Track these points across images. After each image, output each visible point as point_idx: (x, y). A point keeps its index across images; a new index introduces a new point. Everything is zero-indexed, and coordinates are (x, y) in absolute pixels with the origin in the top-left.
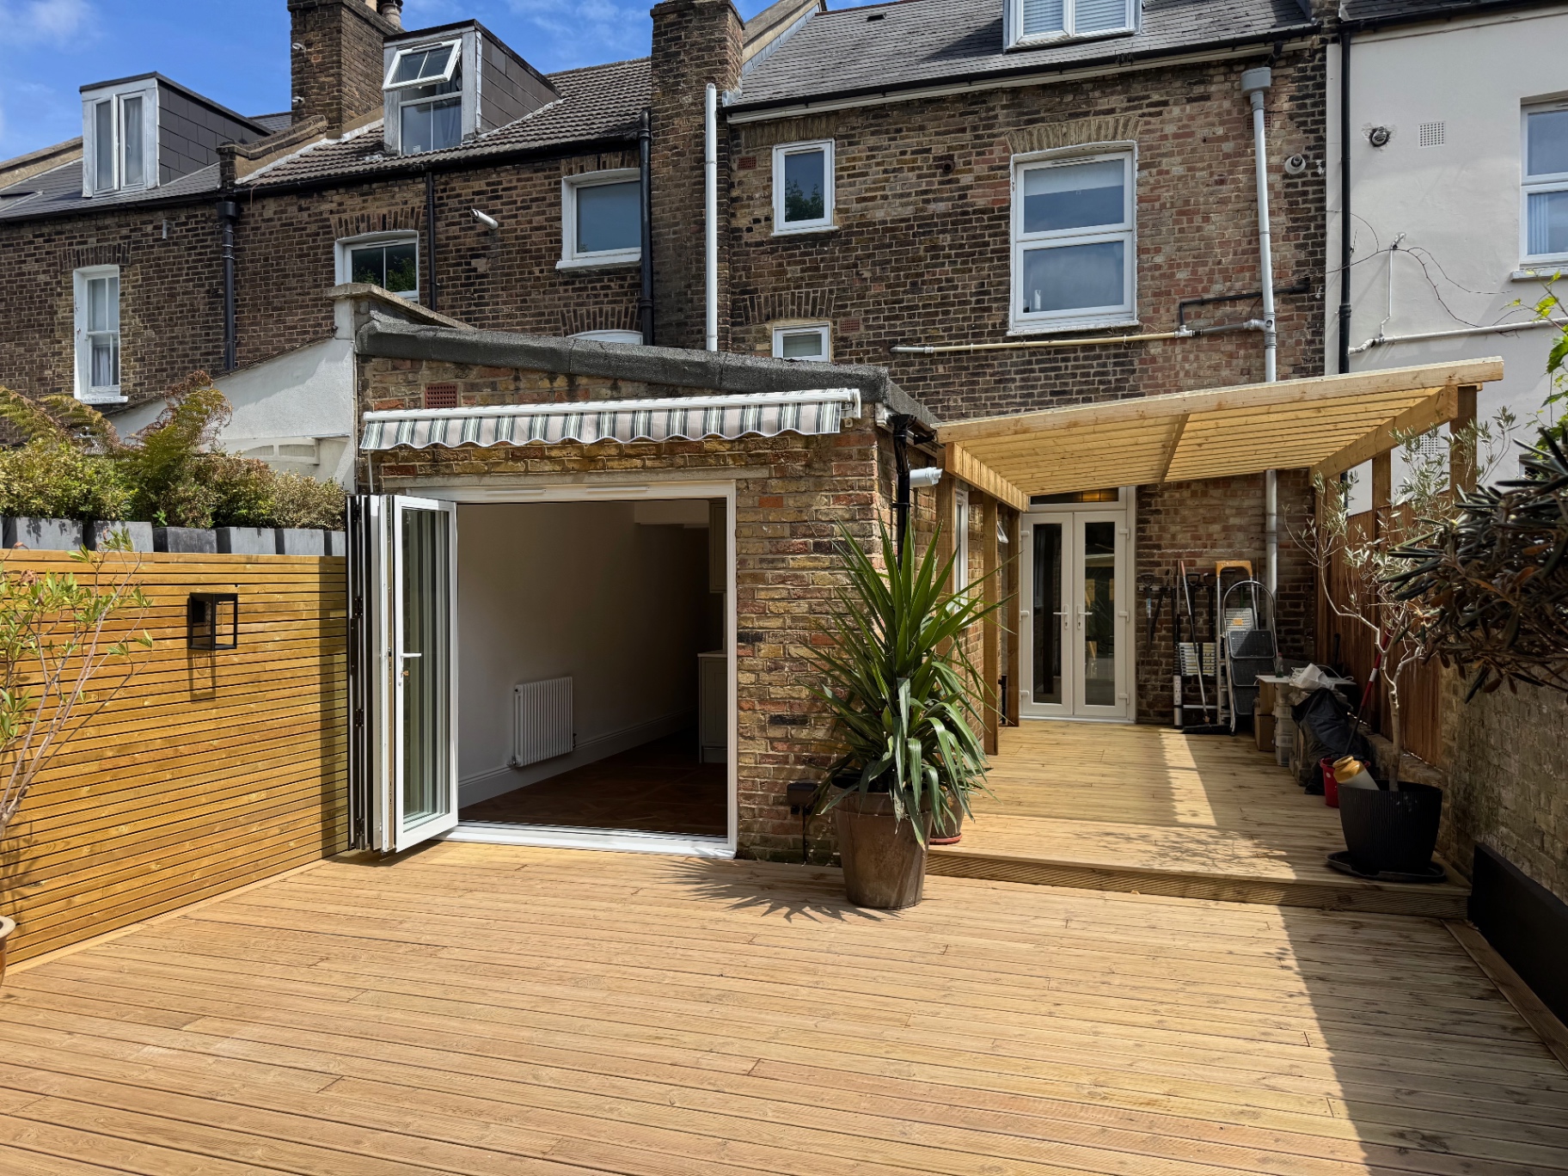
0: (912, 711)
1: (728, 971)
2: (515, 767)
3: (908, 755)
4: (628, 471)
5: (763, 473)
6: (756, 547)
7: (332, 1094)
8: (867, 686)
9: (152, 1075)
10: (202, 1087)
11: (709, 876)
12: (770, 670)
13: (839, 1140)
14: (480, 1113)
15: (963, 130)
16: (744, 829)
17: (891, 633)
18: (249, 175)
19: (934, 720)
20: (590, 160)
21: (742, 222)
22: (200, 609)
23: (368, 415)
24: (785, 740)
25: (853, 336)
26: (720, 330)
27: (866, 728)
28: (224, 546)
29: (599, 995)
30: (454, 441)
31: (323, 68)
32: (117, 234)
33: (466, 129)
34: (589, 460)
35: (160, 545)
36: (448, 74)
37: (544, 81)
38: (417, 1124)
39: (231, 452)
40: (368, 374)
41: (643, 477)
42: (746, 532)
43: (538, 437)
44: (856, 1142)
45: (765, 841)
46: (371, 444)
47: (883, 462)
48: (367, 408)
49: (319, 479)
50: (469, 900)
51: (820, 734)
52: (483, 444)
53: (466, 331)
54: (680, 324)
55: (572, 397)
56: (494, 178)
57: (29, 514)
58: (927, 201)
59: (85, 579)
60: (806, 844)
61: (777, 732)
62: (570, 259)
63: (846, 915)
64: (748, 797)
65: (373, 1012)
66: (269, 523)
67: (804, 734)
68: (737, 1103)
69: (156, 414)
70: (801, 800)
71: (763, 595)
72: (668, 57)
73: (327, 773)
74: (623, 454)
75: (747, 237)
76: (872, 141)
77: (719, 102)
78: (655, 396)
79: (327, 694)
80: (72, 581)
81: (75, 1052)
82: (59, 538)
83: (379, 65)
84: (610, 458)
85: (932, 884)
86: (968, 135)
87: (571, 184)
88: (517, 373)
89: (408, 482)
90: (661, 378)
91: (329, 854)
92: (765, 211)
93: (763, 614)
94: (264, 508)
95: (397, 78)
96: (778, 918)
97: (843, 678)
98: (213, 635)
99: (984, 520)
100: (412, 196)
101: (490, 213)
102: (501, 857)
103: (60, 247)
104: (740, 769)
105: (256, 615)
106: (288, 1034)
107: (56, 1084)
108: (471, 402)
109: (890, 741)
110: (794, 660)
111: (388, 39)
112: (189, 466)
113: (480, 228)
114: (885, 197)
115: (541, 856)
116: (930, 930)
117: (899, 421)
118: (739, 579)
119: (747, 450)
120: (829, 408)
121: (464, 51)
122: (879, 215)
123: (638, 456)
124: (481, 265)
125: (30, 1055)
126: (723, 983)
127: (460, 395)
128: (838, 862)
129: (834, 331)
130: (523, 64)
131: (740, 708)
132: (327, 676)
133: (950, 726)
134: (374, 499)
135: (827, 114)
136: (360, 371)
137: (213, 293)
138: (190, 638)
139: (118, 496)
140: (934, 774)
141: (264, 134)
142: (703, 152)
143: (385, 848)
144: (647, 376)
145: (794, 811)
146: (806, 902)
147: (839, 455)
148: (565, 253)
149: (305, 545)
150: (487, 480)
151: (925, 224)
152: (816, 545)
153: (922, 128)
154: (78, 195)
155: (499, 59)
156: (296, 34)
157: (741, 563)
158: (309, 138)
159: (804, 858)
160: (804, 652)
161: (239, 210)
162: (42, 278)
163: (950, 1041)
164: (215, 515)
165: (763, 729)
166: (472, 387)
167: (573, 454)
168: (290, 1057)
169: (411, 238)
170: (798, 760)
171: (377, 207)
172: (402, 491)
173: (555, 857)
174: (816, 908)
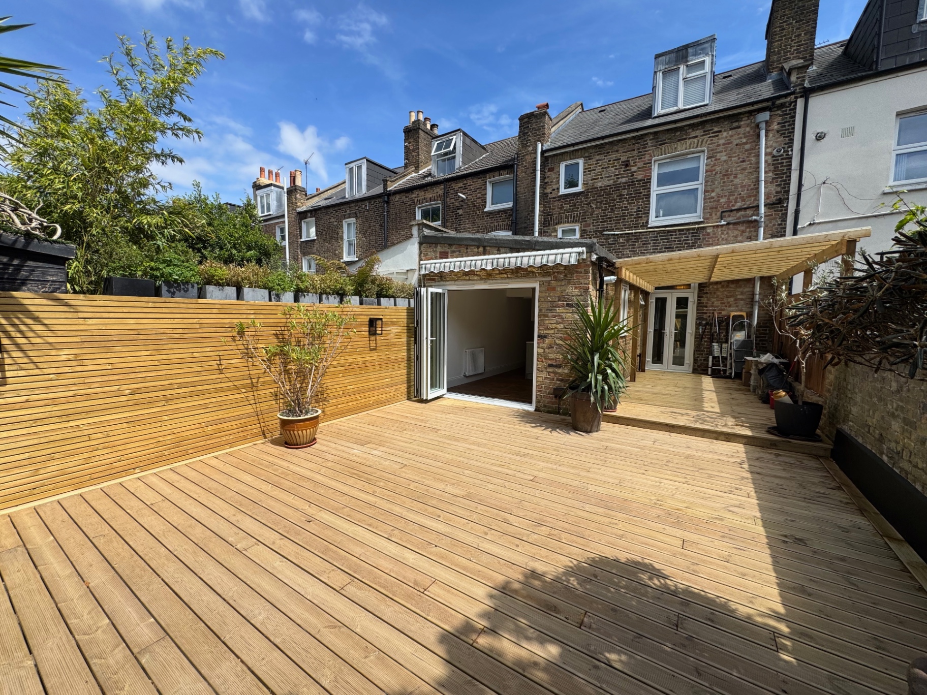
0: (599, 365)
1: (528, 447)
2: (465, 376)
3: (596, 380)
4: (502, 279)
5: (549, 279)
6: (546, 305)
7: (403, 470)
8: (583, 355)
9: (355, 458)
10: (368, 463)
11: (525, 417)
12: (549, 348)
13: (560, 506)
14: (445, 481)
15: (634, 150)
16: (538, 402)
17: (593, 336)
18: (392, 187)
19: (607, 368)
20: (497, 173)
21: (548, 190)
22: (372, 323)
23: (422, 262)
24: (553, 372)
25: (588, 229)
26: (539, 229)
27: (582, 370)
28: (379, 304)
29: (486, 450)
30: (447, 270)
31: (414, 150)
32: (355, 209)
33: (457, 166)
34: (489, 275)
35: (361, 303)
36: (451, 148)
37: (483, 147)
38: (427, 482)
39: (381, 275)
40: (422, 249)
41: (507, 281)
42: (542, 299)
43: (473, 268)
44: (565, 507)
45: (545, 406)
46: (423, 272)
47: (594, 274)
48: (422, 260)
49: (406, 283)
50: (448, 416)
51: (566, 371)
52: (455, 271)
53: (452, 234)
54: (525, 228)
55: (484, 254)
56: (465, 182)
57: (326, 294)
58: (618, 178)
59: (340, 313)
60: (559, 409)
61: (551, 370)
62: (489, 208)
63: (571, 433)
64: (540, 391)
65: (417, 447)
66: (393, 297)
67: (560, 371)
68: (526, 489)
69: (362, 263)
70: (558, 393)
71: (547, 322)
72: (524, 134)
73: (408, 374)
74: (501, 273)
75: (550, 196)
76: (598, 157)
77: (542, 149)
78: (512, 252)
79: (409, 350)
80: (336, 313)
81: (336, 449)
82: (333, 301)
83: (429, 146)
84: (496, 274)
85: (603, 425)
86: (636, 152)
87: (490, 182)
88: (467, 246)
89: (433, 284)
90: (515, 246)
91: (409, 399)
92: (557, 186)
93: (547, 328)
94: (390, 292)
95: (436, 151)
96: (547, 432)
97: (575, 352)
98: (376, 331)
99: (635, 296)
100: (439, 190)
101: (464, 194)
102: (459, 404)
103: (340, 214)
104: (537, 381)
105: (387, 325)
106: (393, 451)
107: (330, 457)
108: (452, 257)
109: (590, 375)
110: (557, 345)
111: (433, 138)
112: (370, 279)
113: (460, 199)
114: (602, 178)
115: (471, 405)
116: (602, 441)
117: (600, 259)
118: (539, 316)
119: (543, 270)
120: (574, 254)
121: (457, 141)
122: (600, 184)
123: (505, 273)
124: (460, 212)
125: (325, 449)
126: (527, 451)
127: (450, 254)
128: (570, 415)
129: (581, 227)
130: (476, 142)
131: (538, 361)
132: (408, 344)
133: (613, 370)
134: (422, 289)
135: (581, 149)
136: (420, 248)
137: (381, 226)
138: (369, 331)
139: (350, 288)
140: (606, 387)
141: (396, 173)
142: (535, 167)
143: (425, 398)
144: (509, 246)
145: (556, 397)
146: (558, 428)
147: (577, 272)
148: (488, 205)
149: (403, 303)
150: (457, 282)
151: (617, 187)
152: (567, 304)
153: (617, 151)
154: (344, 197)
155: (468, 141)
156: (406, 140)
157: (540, 310)
158: (409, 174)
159: (558, 413)
160: (561, 342)
161: (388, 198)
162: (335, 223)
163: (603, 478)
164: (377, 294)
165: (546, 368)
166: (454, 252)
167: (484, 273)
168: (393, 458)
169: (439, 204)
170: (558, 380)
171: (429, 195)
172: (431, 286)
173: (476, 406)
174: (561, 430)
